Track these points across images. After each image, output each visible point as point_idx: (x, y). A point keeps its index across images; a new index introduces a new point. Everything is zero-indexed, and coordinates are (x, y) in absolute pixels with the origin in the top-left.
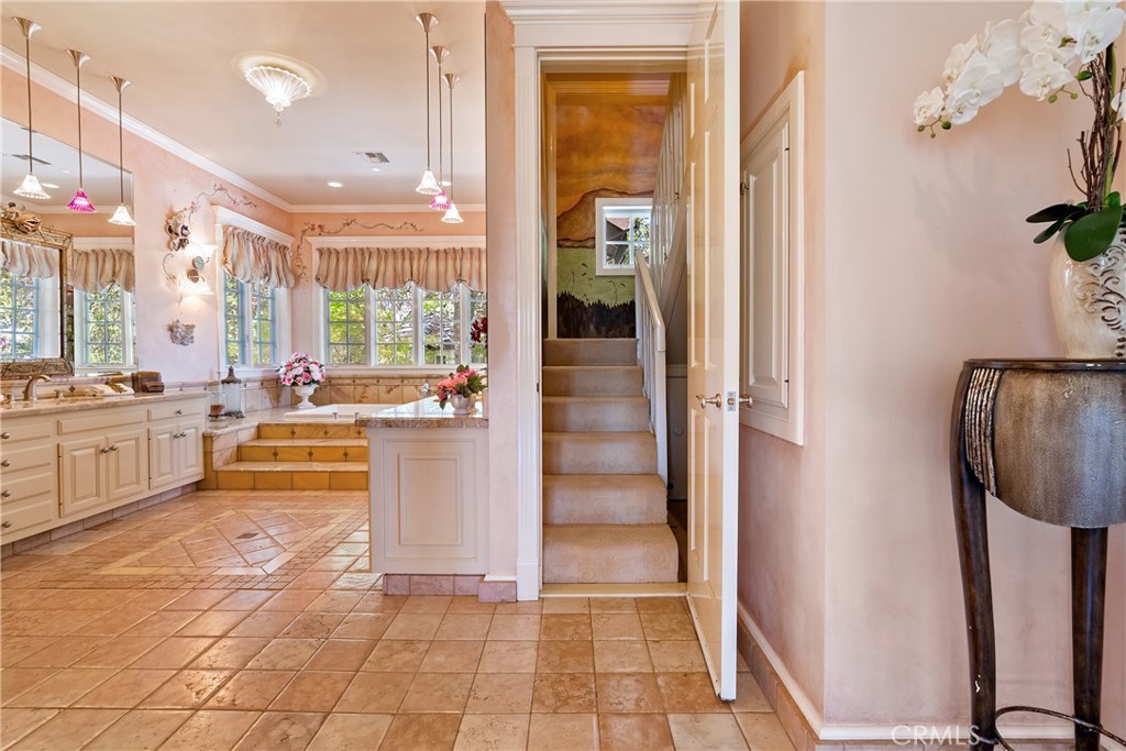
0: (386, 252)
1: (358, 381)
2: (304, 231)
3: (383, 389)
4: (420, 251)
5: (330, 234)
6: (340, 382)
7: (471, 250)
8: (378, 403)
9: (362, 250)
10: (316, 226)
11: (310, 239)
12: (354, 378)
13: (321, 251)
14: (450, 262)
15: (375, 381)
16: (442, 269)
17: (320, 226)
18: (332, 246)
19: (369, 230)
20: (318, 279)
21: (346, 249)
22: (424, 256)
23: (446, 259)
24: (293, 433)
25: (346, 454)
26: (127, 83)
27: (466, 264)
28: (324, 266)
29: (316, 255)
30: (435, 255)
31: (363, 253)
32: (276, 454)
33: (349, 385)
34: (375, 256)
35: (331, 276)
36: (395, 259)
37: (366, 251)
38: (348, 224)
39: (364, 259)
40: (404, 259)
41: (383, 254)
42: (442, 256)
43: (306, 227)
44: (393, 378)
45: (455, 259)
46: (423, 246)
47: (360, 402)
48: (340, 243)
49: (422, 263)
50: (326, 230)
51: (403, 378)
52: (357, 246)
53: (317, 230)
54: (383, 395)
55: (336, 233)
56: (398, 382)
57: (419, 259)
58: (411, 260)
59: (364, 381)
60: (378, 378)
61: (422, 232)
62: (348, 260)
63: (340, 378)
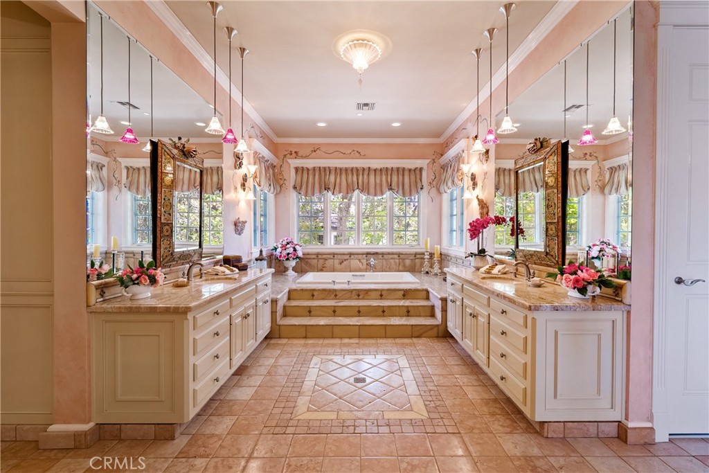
0: (341, 169)
1: (320, 256)
2: (285, 156)
3: (337, 262)
4: (364, 169)
5: (302, 157)
6: (308, 256)
7: (398, 169)
8: (334, 271)
9: (325, 168)
10: (293, 152)
11: (290, 161)
12: (318, 254)
13: (297, 169)
14: (384, 177)
15: (332, 257)
16: (378, 181)
17: (295, 152)
18: (305, 166)
19: (329, 155)
20: (295, 188)
21: (314, 168)
22: (366, 172)
23: (381, 175)
24: (313, 296)
25: (359, 312)
26: (247, 51)
27: (395, 178)
28: (299, 179)
29: (293, 172)
30: (373, 172)
31: (325, 171)
32: (310, 312)
33: (314, 259)
34: (333, 172)
35: (304, 186)
36: (346, 174)
37: (327, 169)
38: (315, 151)
39: (325, 175)
40: (353, 174)
41: (338, 171)
42: (378, 173)
43: (287, 153)
44: (344, 254)
45: (387, 175)
46: (366, 166)
47: (321, 270)
48: (310, 163)
49: (365, 176)
50: (300, 154)
51: (350, 254)
52: (322, 166)
53: (294, 155)
54: (337, 266)
55: (307, 157)
56: (347, 257)
57: (363, 174)
58: (357, 175)
59: (324, 256)
60: (334, 254)
61: (364, 157)
62: (315, 175)
63: (308, 254)
